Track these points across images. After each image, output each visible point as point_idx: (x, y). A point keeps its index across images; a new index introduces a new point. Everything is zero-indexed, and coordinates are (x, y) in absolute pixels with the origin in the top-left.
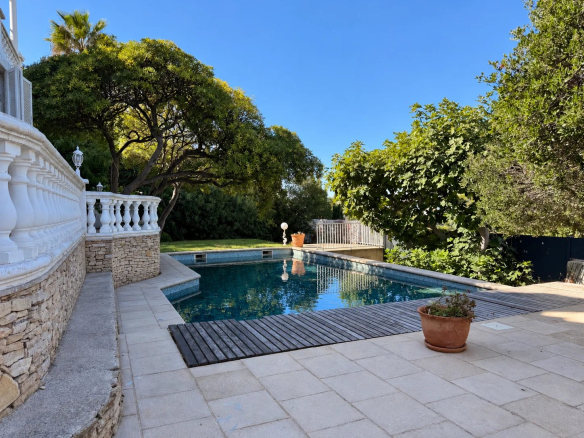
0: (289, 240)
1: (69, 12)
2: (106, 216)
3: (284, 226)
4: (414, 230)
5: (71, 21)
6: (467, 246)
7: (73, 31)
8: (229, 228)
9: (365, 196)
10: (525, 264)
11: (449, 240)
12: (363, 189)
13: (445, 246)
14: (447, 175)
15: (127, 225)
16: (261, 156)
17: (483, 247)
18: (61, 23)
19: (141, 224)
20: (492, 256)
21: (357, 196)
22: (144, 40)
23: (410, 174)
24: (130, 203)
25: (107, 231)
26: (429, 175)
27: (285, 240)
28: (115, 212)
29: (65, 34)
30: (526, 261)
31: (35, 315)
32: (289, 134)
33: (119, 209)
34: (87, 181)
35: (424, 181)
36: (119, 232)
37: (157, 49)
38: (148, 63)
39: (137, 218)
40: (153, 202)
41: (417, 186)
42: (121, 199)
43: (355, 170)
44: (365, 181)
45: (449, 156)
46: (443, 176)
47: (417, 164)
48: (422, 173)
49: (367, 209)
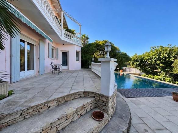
0: (119, 71)
3: (118, 68)
4: (149, 71)
6: (163, 75)
7: (83, 37)
9: (138, 64)
11: (158, 74)
12: (138, 63)
13: (157, 75)
14: (160, 61)
16: (121, 58)
17: (168, 76)
20: (170, 78)
21: (136, 64)
23: (150, 61)
26: (155, 61)
27: (118, 71)
32: (126, 54)
35: (154, 62)
41: (152, 63)
43: (136, 59)
44: (138, 61)
45: (161, 57)
46: (159, 61)
47: (152, 59)
48: (154, 60)
49: (138, 67)
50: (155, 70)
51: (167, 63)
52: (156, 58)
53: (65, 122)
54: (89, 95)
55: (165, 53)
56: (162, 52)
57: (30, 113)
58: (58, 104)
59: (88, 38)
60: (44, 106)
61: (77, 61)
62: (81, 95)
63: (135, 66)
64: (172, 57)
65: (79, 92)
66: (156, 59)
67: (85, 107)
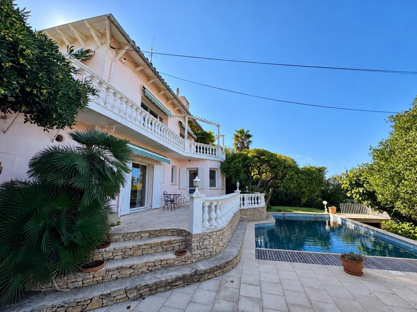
0: (328, 210)
1: (239, 130)
2: (245, 202)
5: (239, 132)
7: (240, 135)
15: (250, 204)
18: (237, 133)
19: (258, 203)
24: (254, 196)
25: (246, 206)
27: (326, 210)
28: (249, 199)
29: (237, 136)
31: (223, 235)
33: (250, 199)
34: (241, 191)
36: (251, 206)
38: (255, 157)
39: (256, 201)
40: (262, 196)
42: (250, 195)
53: (149, 249)
54: (182, 233)
57: (128, 238)
58: (150, 236)
59: (249, 136)
60: (138, 234)
61: (211, 186)
62: (174, 233)
65: (172, 229)
67: (171, 242)
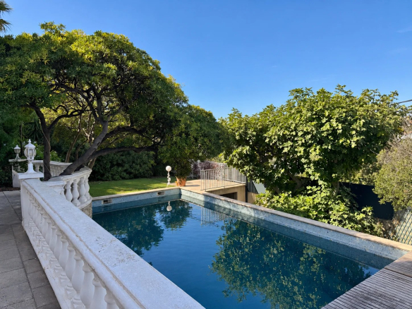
3: (168, 169)
4: (281, 180)
8: (120, 169)
9: (247, 155)
10: (369, 209)
11: (309, 188)
12: (246, 149)
14: (321, 146)
17: (334, 194)
21: (240, 154)
22: (99, 34)
23: (290, 143)
27: (169, 179)
30: (369, 206)
37: (111, 43)
43: (240, 135)
44: (247, 143)
45: (323, 132)
46: (318, 147)
47: (297, 135)
48: (300, 142)
49: (247, 164)
50: (296, 175)
51: (340, 153)
52: (307, 133)
55: (337, 119)
56: (327, 113)
63: (235, 160)
64: (354, 132)
66: (309, 136)
